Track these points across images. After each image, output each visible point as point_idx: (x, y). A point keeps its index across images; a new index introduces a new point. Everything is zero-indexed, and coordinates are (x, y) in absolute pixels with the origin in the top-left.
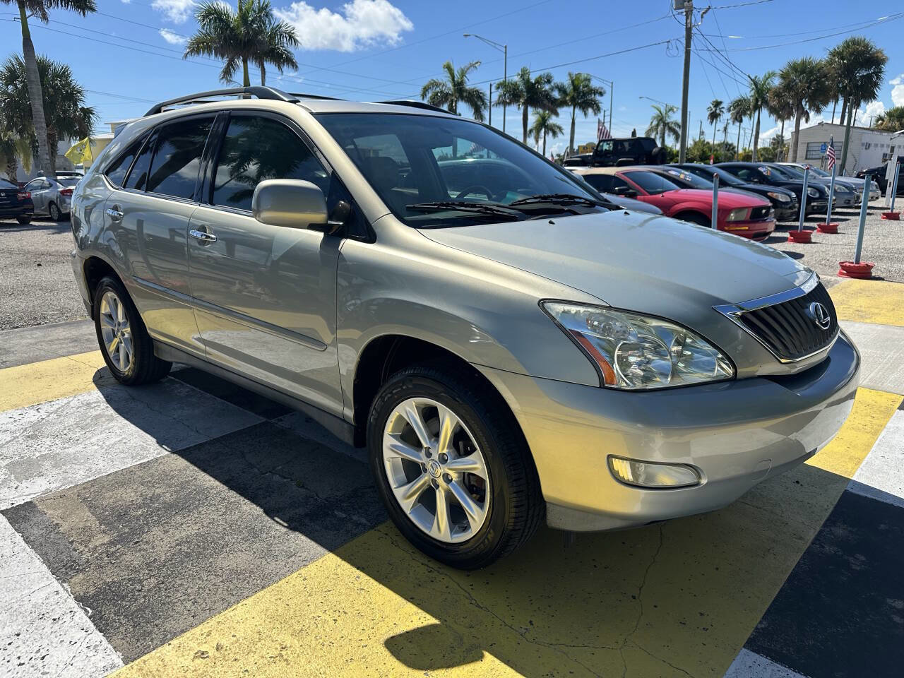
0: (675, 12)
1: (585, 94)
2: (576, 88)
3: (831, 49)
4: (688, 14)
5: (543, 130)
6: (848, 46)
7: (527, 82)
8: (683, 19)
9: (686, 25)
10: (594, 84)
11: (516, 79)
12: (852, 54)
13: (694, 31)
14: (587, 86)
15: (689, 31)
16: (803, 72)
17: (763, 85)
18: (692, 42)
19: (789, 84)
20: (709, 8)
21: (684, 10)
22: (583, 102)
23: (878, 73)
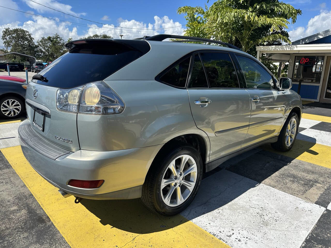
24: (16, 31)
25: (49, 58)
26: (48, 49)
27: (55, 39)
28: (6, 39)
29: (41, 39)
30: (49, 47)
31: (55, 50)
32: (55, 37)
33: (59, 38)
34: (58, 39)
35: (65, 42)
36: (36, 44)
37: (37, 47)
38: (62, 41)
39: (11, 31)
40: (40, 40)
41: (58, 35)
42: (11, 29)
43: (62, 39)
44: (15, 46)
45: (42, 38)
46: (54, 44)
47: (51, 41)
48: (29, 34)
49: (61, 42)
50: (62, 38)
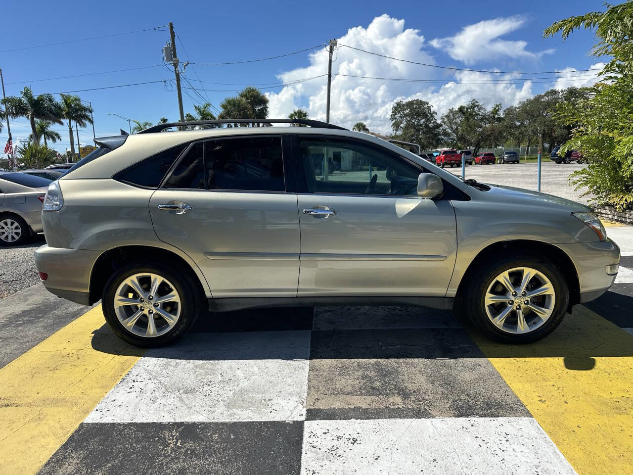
0: (166, 63)
1: (77, 110)
2: (68, 105)
3: (240, 92)
4: (176, 65)
5: (43, 135)
6: (249, 92)
7: (30, 99)
8: (173, 68)
9: (176, 72)
10: (84, 104)
11: (19, 96)
12: (251, 97)
13: (180, 76)
14: (78, 104)
15: (178, 75)
16: (234, 105)
17: (204, 111)
18: (181, 83)
19: (228, 112)
20: (188, 63)
21: (172, 62)
22: (77, 116)
23: (266, 108)
24: (410, 104)
25: (456, 143)
26: (457, 129)
27: (470, 109)
28: (396, 119)
29: (448, 111)
30: (459, 125)
31: (466, 129)
32: (471, 105)
33: (477, 106)
34: (476, 109)
35: (487, 112)
36: (439, 121)
37: (439, 126)
38: (483, 111)
39: (404, 105)
40: (445, 115)
41: (476, 102)
42: (404, 103)
43: (482, 108)
44: (407, 128)
45: (450, 110)
46: (467, 119)
47: (464, 114)
48: (428, 107)
49: (480, 113)
50: (483, 106)
